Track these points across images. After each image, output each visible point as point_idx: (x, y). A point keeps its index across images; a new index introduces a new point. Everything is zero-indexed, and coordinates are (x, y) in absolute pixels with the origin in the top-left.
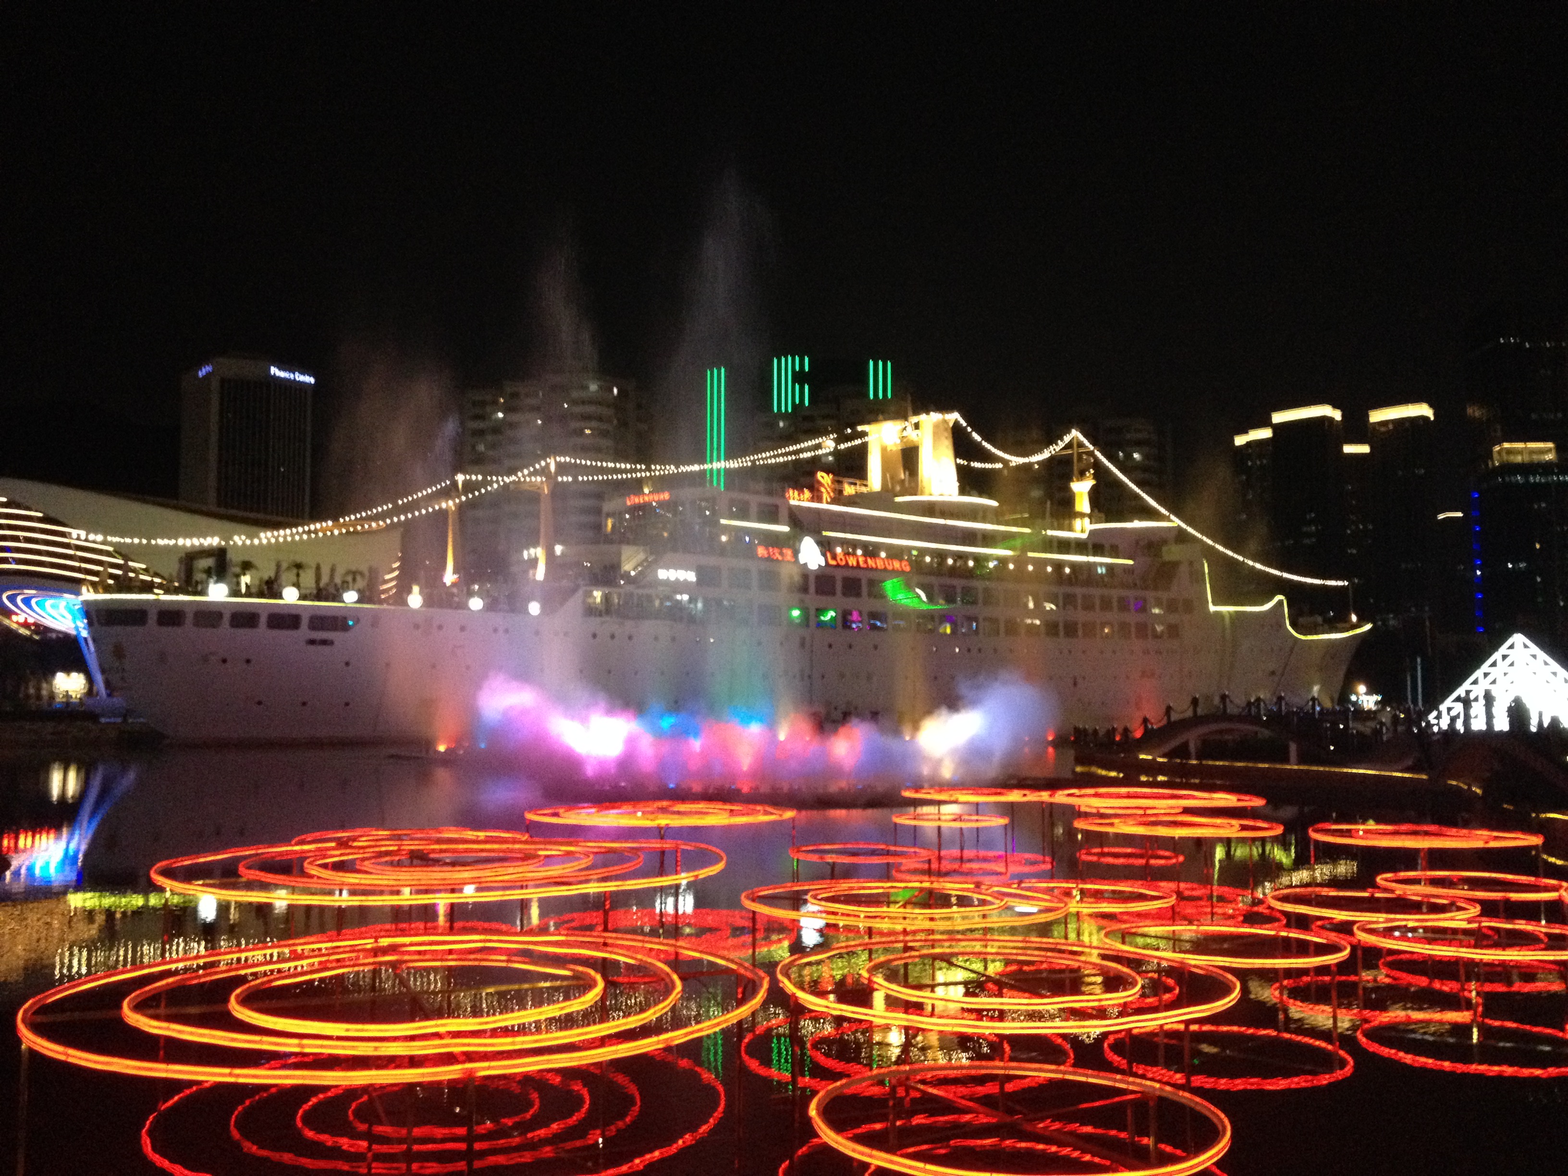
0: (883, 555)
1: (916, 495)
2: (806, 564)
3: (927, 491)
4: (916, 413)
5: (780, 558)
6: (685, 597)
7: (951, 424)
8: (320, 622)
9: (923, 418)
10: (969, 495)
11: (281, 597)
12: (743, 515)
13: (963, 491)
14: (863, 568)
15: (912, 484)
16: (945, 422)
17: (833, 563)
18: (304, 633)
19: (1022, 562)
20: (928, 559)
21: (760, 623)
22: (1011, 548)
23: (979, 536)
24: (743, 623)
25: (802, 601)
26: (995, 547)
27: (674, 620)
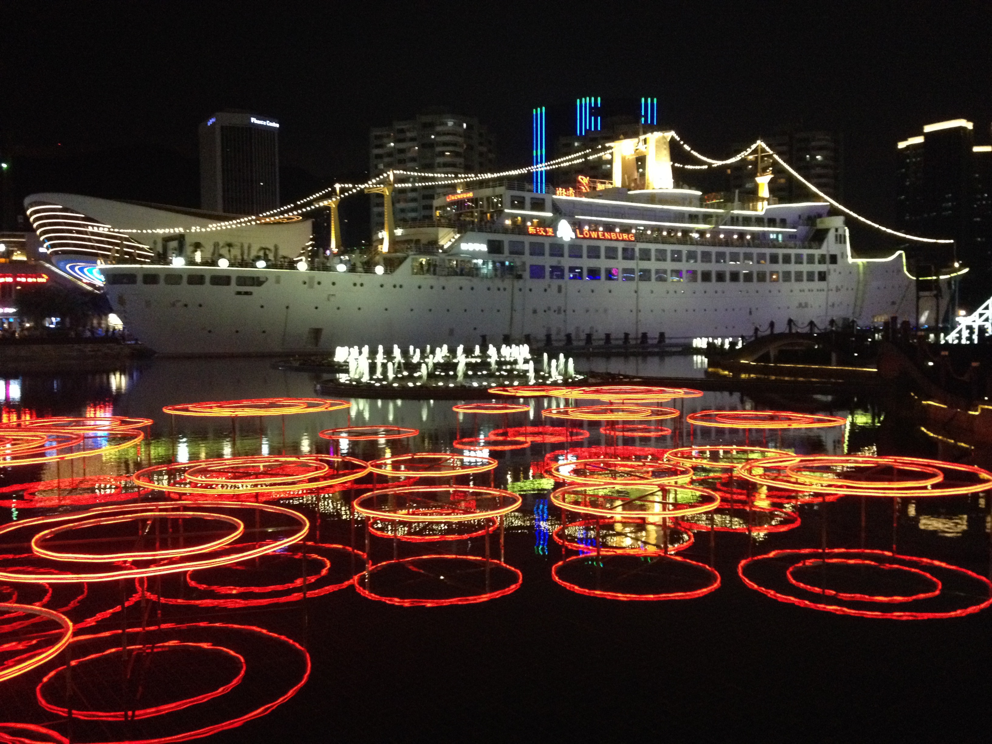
0: (617, 230)
1: (643, 189)
2: (562, 238)
3: (651, 186)
4: (645, 133)
5: (544, 234)
6: (480, 261)
7: (669, 140)
8: (243, 281)
9: (649, 136)
10: (682, 188)
11: (217, 265)
12: (521, 206)
13: (677, 185)
14: (601, 239)
15: (641, 182)
16: (664, 138)
17: (582, 236)
18: (234, 287)
19: (715, 233)
20: (649, 232)
21: (532, 277)
22: (709, 223)
23: (687, 216)
24: (519, 277)
25: (559, 262)
26: (697, 223)
27: (472, 276)
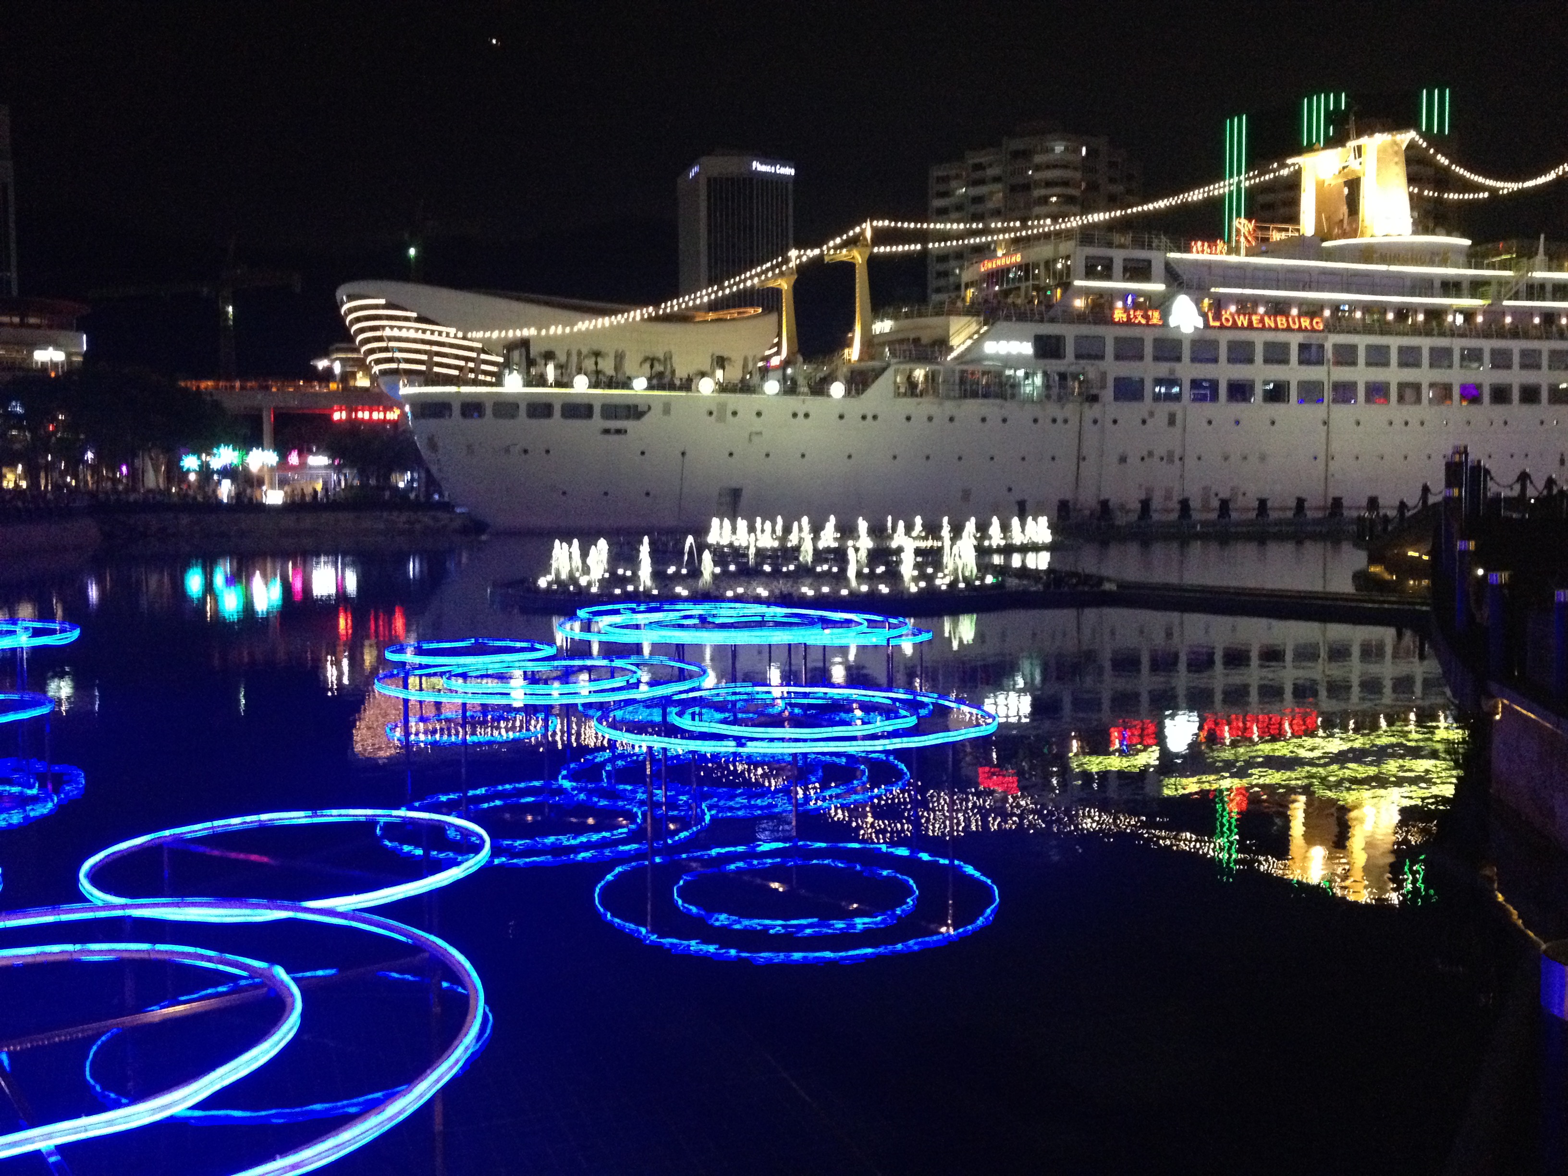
0: (1294, 312)
2: (1178, 327)
3: (1369, 232)
4: (1359, 135)
5: (1143, 321)
6: (1021, 373)
7: (1404, 147)
8: (612, 411)
9: (1364, 141)
10: (1433, 232)
11: (572, 387)
12: (1107, 275)
13: (1423, 228)
14: (1257, 329)
15: (1351, 225)
16: (1395, 143)
17: (1217, 324)
18: (598, 422)
19: (1494, 314)
20: (1358, 315)
21: (1116, 399)
22: (1482, 297)
23: (1437, 284)
24: (1094, 399)
25: (1172, 371)
26: (1458, 295)
27: (1006, 399)
